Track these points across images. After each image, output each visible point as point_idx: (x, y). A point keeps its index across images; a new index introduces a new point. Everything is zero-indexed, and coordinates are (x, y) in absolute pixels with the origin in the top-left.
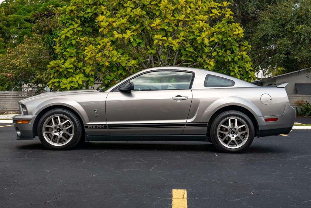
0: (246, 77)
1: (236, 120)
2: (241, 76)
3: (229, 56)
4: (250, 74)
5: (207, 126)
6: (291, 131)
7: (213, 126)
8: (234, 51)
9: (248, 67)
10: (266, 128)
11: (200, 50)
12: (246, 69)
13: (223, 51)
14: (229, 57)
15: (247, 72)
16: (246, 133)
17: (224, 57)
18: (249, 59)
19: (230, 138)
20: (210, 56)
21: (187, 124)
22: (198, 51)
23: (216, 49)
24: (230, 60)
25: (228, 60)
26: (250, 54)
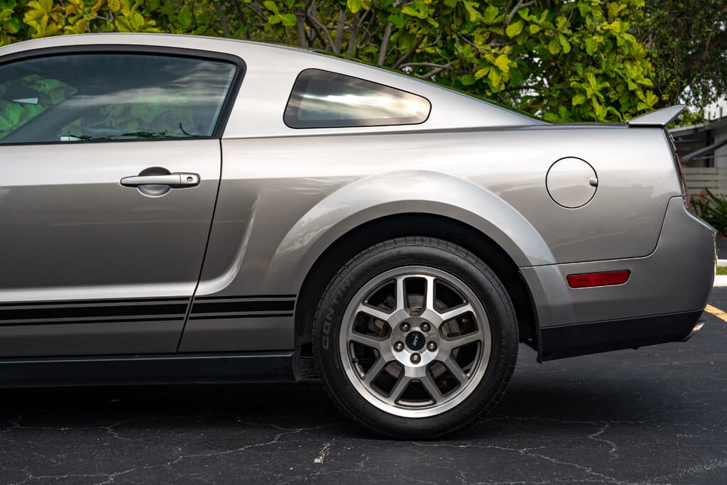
0: (627, 112)
1: (430, 280)
2: (609, 108)
3: (565, 35)
4: (641, 101)
5: (293, 312)
6: (698, 328)
7: (320, 312)
8: (584, 19)
9: (634, 76)
10: (574, 320)
11: (453, 13)
12: (626, 86)
13: (542, 20)
14: (564, 42)
15: (633, 93)
16: (479, 341)
17: (548, 40)
18: (638, 50)
19: (402, 366)
20: (499, 36)
21: (195, 302)
22: (447, 16)
23: (520, 12)
24: (567, 49)
25: (562, 50)
26: (653, 37)
